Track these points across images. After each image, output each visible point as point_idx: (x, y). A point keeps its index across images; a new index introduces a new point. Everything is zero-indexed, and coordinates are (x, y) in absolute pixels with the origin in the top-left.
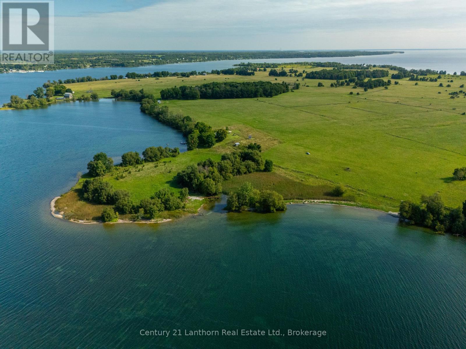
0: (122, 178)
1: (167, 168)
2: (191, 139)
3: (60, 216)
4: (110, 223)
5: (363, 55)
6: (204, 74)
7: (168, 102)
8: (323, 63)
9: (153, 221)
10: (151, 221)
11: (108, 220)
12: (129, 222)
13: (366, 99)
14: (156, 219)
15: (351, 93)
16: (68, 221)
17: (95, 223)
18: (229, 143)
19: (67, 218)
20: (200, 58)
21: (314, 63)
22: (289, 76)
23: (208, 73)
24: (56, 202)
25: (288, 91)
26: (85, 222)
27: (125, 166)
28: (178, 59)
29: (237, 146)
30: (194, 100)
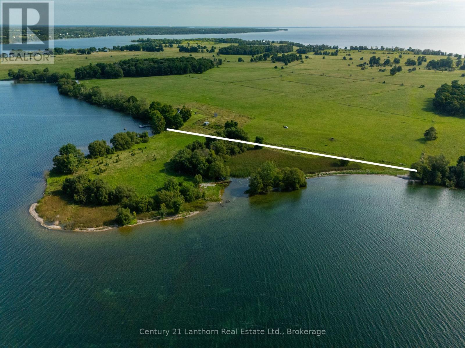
0: (102, 172)
1: (148, 156)
2: (158, 121)
3: (56, 227)
4: (129, 226)
5: (254, 32)
6: (105, 50)
7: (87, 82)
8: (225, 39)
9: (181, 216)
10: (177, 216)
11: (126, 222)
12: (151, 221)
13: (292, 72)
14: (181, 213)
15: (276, 67)
16: (74, 231)
17: (110, 228)
18: (196, 123)
19: (68, 228)
20: (87, 33)
21: (216, 39)
22: (201, 52)
23: (110, 50)
24: (37, 210)
25: (214, 67)
26: (96, 230)
27: (95, 157)
28: (61, 35)
29: (207, 125)
30: (117, 78)
